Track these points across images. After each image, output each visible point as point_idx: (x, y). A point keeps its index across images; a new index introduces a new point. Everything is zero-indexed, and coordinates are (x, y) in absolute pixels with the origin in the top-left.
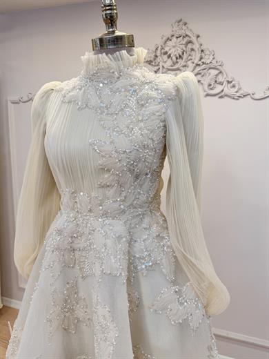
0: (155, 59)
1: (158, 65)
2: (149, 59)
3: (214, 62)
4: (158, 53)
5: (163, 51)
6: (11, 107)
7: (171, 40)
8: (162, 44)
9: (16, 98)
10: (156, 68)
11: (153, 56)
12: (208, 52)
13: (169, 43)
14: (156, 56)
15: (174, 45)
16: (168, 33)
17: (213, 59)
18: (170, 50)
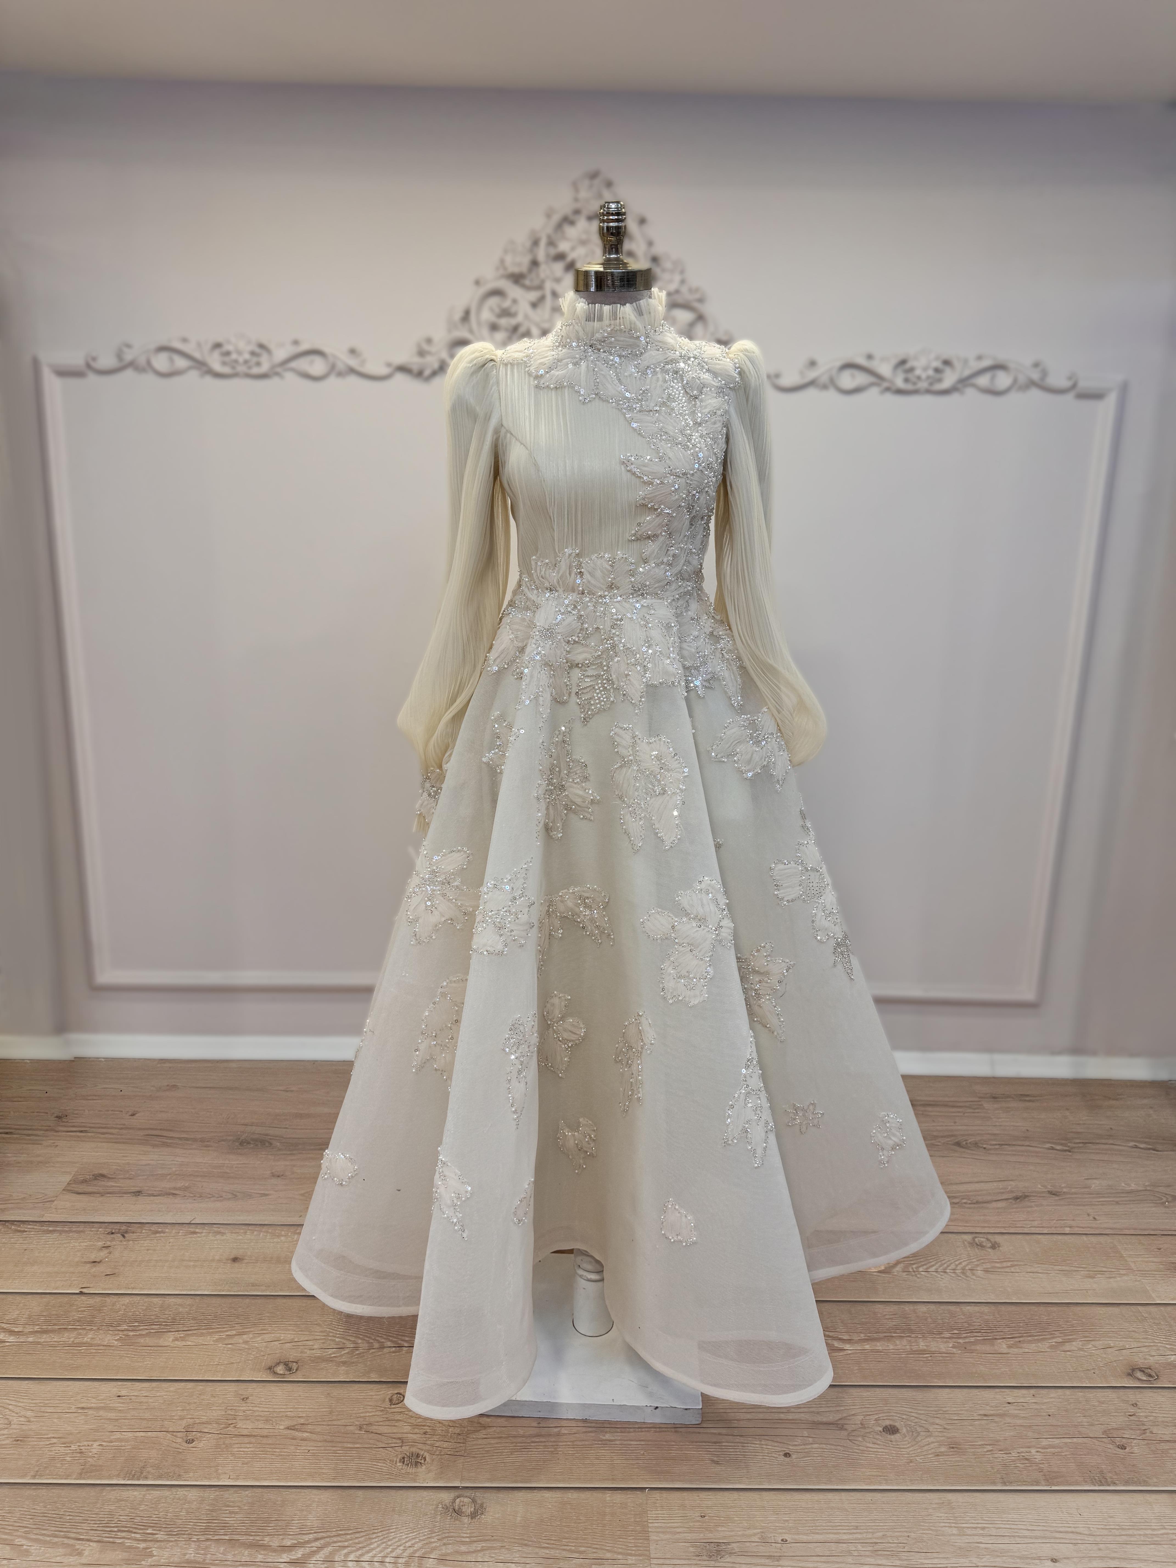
0: (530, 270)
1: (540, 287)
2: (516, 270)
3: (684, 289)
4: (541, 254)
5: (553, 251)
6: (53, 386)
7: (572, 223)
8: (549, 230)
9: (75, 358)
10: (533, 296)
11: (526, 260)
12: (668, 265)
13: (572, 232)
14: (535, 263)
15: (584, 237)
16: (563, 203)
17: (683, 282)
18: (573, 249)
